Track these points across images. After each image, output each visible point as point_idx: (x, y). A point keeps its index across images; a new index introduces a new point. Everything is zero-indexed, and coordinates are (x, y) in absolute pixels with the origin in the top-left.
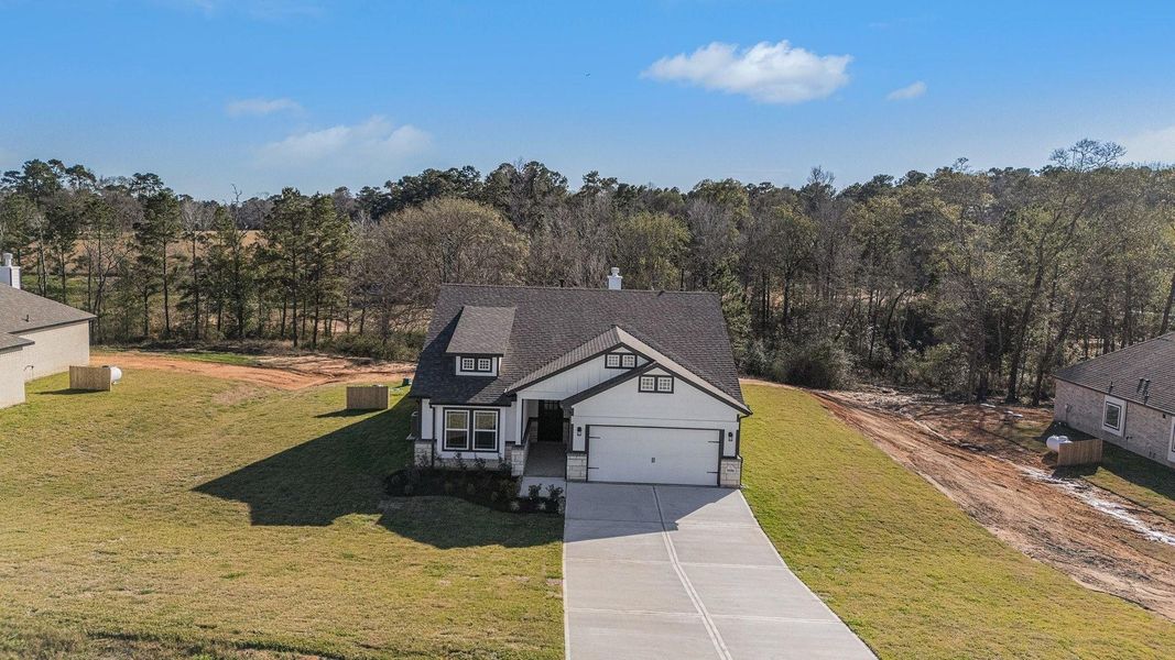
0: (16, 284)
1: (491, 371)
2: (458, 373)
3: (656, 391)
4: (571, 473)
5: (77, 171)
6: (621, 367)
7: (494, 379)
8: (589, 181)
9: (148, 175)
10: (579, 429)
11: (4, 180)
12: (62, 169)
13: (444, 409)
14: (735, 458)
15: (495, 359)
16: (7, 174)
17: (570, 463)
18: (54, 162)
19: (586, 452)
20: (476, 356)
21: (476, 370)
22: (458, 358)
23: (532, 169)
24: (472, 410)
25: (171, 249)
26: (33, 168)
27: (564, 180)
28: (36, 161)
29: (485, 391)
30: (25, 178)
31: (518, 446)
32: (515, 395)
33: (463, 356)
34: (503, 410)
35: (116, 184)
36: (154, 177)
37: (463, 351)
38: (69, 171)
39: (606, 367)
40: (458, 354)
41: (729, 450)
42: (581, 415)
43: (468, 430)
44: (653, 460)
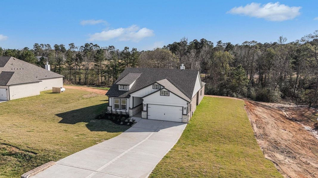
0: (49, 69)
1: (127, 89)
2: (119, 89)
3: (165, 95)
4: (143, 116)
5: (96, 45)
6: (157, 89)
7: (128, 91)
8: (219, 43)
9: (112, 46)
10: (145, 105)
11: (81, 48)
12: (93, 45)
13: (114, 98)
14: (186, 115)
15: (128, 86)
16: (81, 47)
17: (142, 114)
18: (91, 44)
19: (147, 111)
20: (124, 85)
21: (124, 89)
22: (119, 86)
23: (202, 41)
24: (120, 99)
25: (103, 62)
26: (87, 45)
27: (213, 43)
28: (87, 43)
29: (124, 94)
30: (85, 47)
31: (131, 109)
32: (130, 95)
33: (121, 85)
34: (128, 99)
35: (105, 48)
36: (113, 46)
37: (120, 84)
38: (94, 46)
39: (153, 89)
40: (119, 85)
41: (185, 112)
42: (146, 101)
43: (119, 104)
44: (165, 114)
